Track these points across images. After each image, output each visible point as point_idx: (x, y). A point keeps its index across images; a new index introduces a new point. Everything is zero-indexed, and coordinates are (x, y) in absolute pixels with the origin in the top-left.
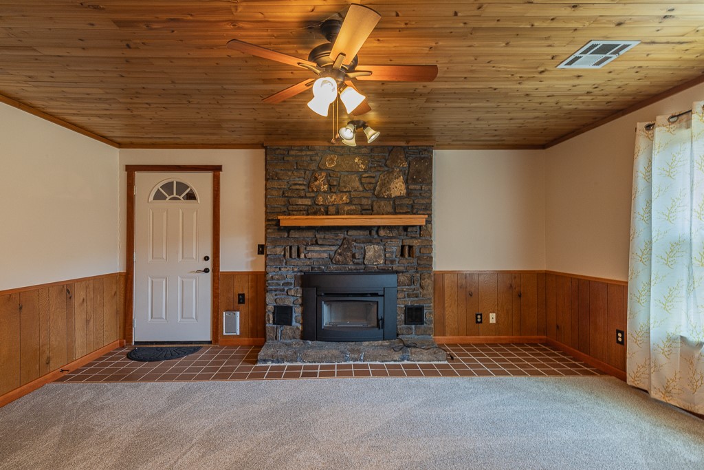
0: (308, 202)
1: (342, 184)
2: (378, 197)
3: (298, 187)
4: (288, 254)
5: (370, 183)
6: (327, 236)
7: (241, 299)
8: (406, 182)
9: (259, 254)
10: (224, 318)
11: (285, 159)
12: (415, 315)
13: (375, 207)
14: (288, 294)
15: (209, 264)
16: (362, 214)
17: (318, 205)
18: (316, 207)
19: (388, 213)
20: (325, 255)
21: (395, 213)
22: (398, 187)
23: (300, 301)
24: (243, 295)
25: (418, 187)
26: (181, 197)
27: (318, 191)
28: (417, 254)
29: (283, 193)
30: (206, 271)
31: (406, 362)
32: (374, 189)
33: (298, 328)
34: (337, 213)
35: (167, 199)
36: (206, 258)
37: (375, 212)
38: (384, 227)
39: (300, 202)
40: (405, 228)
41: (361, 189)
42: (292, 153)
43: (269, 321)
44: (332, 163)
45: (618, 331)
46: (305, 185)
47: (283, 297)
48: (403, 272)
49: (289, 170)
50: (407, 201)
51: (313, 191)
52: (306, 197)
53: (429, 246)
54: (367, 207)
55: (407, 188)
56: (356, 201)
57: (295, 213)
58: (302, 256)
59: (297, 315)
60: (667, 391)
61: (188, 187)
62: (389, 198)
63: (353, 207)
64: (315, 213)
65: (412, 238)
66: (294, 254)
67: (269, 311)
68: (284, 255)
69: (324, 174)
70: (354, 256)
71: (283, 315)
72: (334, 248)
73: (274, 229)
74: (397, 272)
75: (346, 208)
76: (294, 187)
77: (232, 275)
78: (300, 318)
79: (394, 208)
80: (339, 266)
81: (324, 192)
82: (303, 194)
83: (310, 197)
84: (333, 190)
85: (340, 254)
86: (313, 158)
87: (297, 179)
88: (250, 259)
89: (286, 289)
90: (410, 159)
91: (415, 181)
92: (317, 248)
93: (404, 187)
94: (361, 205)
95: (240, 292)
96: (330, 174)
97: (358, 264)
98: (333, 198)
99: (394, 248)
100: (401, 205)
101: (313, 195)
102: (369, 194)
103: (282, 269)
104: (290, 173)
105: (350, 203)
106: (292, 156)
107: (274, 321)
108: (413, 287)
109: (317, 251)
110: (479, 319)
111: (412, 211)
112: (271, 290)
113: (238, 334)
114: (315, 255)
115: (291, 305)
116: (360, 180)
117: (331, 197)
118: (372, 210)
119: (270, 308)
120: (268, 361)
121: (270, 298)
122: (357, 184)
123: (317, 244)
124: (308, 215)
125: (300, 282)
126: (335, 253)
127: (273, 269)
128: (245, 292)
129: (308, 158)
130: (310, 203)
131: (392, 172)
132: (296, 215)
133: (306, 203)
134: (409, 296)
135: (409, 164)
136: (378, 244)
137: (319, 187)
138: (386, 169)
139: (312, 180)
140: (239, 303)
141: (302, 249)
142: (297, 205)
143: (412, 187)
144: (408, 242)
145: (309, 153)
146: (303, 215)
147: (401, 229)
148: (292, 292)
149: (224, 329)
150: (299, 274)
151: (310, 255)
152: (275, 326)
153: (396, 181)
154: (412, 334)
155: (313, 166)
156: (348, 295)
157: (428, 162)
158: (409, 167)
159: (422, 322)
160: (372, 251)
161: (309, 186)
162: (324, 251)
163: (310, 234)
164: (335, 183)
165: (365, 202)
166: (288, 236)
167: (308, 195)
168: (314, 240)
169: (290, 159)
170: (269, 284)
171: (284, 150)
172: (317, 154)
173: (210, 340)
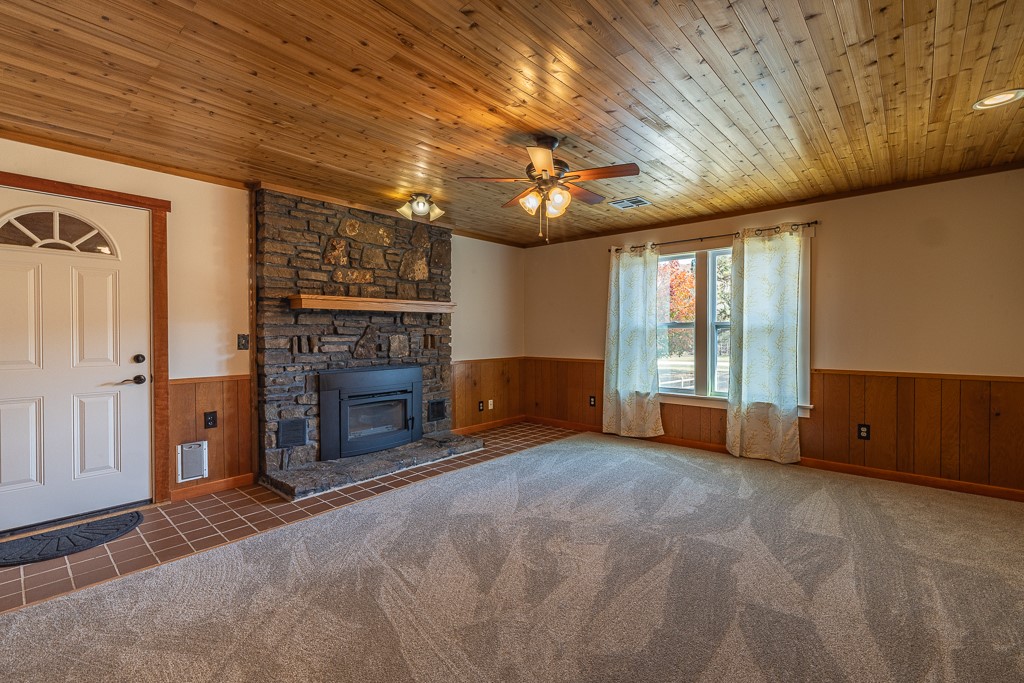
0: (323, 277)
1: (365, 259)
2: (400, 278)
3: (310, 255)
4: (296, 347)
5: (395, 262)
6: (347, 324)
7: (210, 420)
8: (429, 264)
9: (239, 348)
10: (179, 456)
11: (293, 213)
12: (437, 410)
13: (400, 291)
14: (297, 403)
15: (144, 369)
16: (386, 298)
17: (336, 282)
18: (333, 285)
19: (412, 299)
20: (346, 348)
21: (418, 299)
22: (421, 270)
23: (315, 410)
24: (214, 414)
25: (439, 272)
26: (74, 246)
27: (336, 265)
28: (438, 344)
29: (289, 261)
30: (139, 380)
31: (453, 456)
32: (398, 270)
33: (313, 447)
34: (360, 295)
35: (36, 246)
36: (138, 359)
37: (400, 295)
38: (409, 314)
39: (313, 276)
40: (429, 316)
41: (385, 267)
42: (301, 206)
43: (270, 445)
44: (354, 230)
45: (591, 397)
46: (317, 253)
47: (290, 408)
48: (426, 364)
49: (298, 231)
50: (428, 286)
51: (330, 263)
52: (320, 270)
53: (447, 335)
54: (391, 290)
55: (430, 271)
56: (381, 281)
57: (306, 290)
58: (316, 350)
59: (310, 429)
60: (630, 429)
61: (91, 229)
62: (413, 281)
63: (377, 289)
64: (333, 293)
65: (434, 326)
66: (305, 348)
67: (270, 430)
68: (291, 350)
69: (343, 243)
70: (379, 348)
71: (292, 433)
72: (355, 339)
73: (275, 312)
74: (421, 365)
75: (371, 289)
76: (305, 255)
77: (193, 385)
78: (315, 433)
79: (418, 293)
80: (362, 362)
81: (343, 266)
82: (317, 265)
83: (325, 271)
84: (354, 265)
85: (362, 346)
86: (330, 220)
87: (308, 244)
88: (225, 357)
89: (294, 396)
90: (433, 239)
91: (437, 265)
92: (335, 339)
93: (426, 270)
94: (385, 286)
95: (209, 410)
96: (351, 243)
97: (381, 358)
98: (354, 275)
99: (418, 337)
100: (424, 290)
101: (330, 268)
102: (394, 275)
103: (288, 369)
104: (298, 235)
105: (374, 284)
106: (302, 211)
107: (277, 444)
108: (434, 380)
109: (334, 343)
110: (481, 405)
111: (434, 296)
112: (272, 400)
113: (206, 475)
114: (333, 348)
115: (303, 417)
116: (385, 256)
117: (352, 274)
118: (396, 293)
119: (272, 425)
120: (308, 492)
121: (271, 412)
122: (381, 261)
123: (336, 333)
124: (324, 294)
125: (314, 385)
126: (356, 344)
127: (274, 370)
128: (218, 409)
129: (324, 218)
130: (325, 279)
131: (416, 252)
132: (308, 294)
133: (321, 278)
134: (431, 390)
135: (432, 245)
136: (402, 333)
137: (337, 258)
138: (410, 247)
139: (329, 248)
140: (207, 426)
141: (315, 340)
142: (308, 280)
143: (434, 271)
144: (430, 331)
145: (325, 211)
146: (317, 294)
147: (424, 316)
148: (304, 400)
149: (180, 472)
150: (311, 374)
151: (326, 348)
152: (280, 450)
153: (420, 262)
154: (435, 431)
155: (330, 230)
156: (373, 395)
157: (447, 245)
158: (432, 248)
159: (443, 417)
160: (397, 341)
161: (324, 255)
162: (344, 343)
163: (325, 320)
164: (357, 257)
165: (389, 283)
166: (296, 322)
167: (324, 268)
168: (331, 328)
169: (300, 215)
170: (270, 391)
171: (290, 200)
172: (336, 215)
173: (148, 497)
